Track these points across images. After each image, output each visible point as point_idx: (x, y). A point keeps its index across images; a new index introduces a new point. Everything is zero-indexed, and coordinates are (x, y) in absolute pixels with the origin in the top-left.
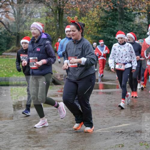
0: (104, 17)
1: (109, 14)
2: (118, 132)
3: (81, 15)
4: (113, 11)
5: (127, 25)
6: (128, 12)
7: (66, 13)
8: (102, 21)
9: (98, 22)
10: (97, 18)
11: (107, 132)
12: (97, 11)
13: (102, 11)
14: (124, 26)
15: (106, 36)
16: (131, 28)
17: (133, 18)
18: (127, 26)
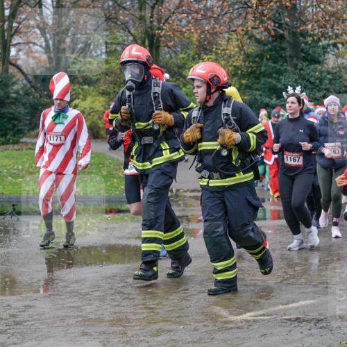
0: (254, 55)
1: (266, 48)
2: (290, 320)
3: (201, 49)
4: (274, 39)
5: (308, 71)
6: (310, 42)
7: (167, 46)
8: (249, 63)
9: (241, 65)
10: (238, 57)
11: (264, 320)
12: (238, 40)
13: (248, 41)
14: (301, 75)
15: (259, 98)
16: (316, 79)
17: (321, 56)
18: (308, 74)
